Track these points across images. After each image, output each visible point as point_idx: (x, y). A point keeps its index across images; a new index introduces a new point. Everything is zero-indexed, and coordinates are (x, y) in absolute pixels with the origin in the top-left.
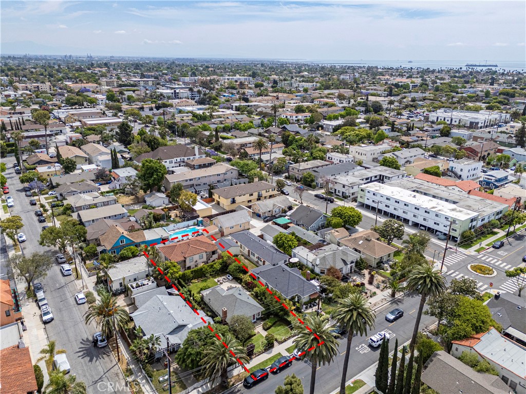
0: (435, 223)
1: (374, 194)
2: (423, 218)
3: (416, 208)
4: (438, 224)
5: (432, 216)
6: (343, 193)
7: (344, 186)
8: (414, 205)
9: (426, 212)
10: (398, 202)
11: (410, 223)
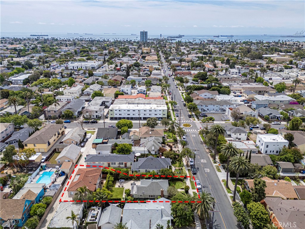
0: (155, 115)
1: (119, 111)
2: (149, 114)
3: (144, 111)
4: (157, 115)
5: (153, 112)
6: (97, 116)
7: (96, 112)
8: (143, 109)
9: (150, 111)
10: (135, 111)
11: (142, 119)
